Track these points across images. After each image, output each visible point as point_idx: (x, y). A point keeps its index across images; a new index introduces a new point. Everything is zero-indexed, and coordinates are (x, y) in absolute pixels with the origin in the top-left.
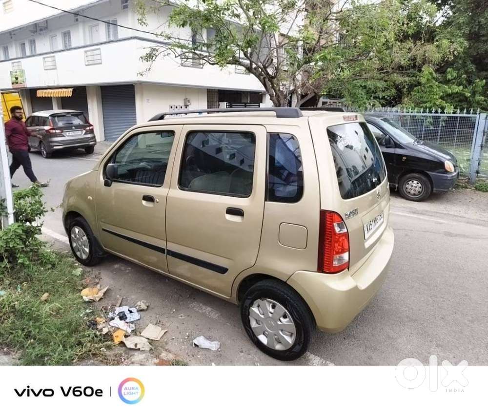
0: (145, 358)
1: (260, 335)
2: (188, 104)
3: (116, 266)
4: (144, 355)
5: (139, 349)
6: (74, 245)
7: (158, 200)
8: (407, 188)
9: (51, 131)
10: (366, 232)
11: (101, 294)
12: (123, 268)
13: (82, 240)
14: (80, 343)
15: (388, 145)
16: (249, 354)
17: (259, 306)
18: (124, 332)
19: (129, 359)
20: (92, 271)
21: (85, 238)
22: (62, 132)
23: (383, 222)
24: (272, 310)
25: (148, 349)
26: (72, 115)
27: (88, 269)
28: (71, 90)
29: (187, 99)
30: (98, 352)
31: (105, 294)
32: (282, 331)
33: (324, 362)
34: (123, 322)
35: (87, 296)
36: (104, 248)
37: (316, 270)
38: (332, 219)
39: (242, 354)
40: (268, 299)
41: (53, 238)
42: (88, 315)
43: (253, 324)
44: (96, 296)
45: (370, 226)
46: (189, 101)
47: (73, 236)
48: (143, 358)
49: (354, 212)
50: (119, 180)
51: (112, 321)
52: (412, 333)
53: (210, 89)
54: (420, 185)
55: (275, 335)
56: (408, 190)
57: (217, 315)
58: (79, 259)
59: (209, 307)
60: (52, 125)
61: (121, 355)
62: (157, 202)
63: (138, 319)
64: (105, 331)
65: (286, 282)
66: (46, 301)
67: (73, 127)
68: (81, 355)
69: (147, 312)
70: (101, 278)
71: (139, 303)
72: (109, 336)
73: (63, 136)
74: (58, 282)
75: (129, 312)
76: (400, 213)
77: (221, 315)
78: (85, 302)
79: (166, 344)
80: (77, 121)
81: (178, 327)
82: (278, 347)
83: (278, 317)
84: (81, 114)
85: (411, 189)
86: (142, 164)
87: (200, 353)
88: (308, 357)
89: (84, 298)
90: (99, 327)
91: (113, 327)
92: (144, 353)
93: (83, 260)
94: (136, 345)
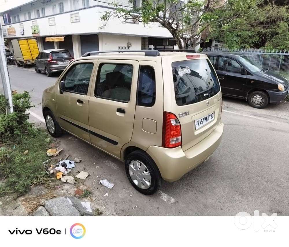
0: (70, 188)
1: (134, 180)
2: (130, 46)
3: (70, 138)
4: (70, 186)
5: (68, 183)
6: (48, 125)
7: (84, 103)
8: (253, 100)
9: (51, 61)
10: (197, 125)
11: (58, 153)
12: (73, 139)
13: (51, 123)
14: (37, 178)
15: (243, 73)
16: (128, 190)
17: (134, 164)
18: (63, 173)
19: (62, 187)
20: (57, 139)
21: (52, 122)
22: (57, 62)
23: (213, 120)
24: (140, 167)
25: (73, 183)
26: (62, 52)
27: (55, 139)
28: (63, 37)
29: (129, 43)
30: (45, 182)
31: (60, 152)
32: (145, 178)
33: (169, 198)
34: (64, 168)
35: (49, 153)
36: (62, 128)
37: (161, 146)
38: (170, 117)
39: (124, 190)
40: (137, 161)
41: (41, 121)
42: (46, 163)
43: (131, 173)
44: (55, 153)
45: (201, 122)
46: (130, 44)
47: (47, 121)
48: (69, 187)
49: (186, 114)
50: (68, 90)
51: (58, 167)
52: (226, 186)
53: (143, 37)
54: (261, 98)
55: (141, 181)
56: (254, 101)
57: (117, 168)
58: (50, 133)
59: (114, 163)
60: (51, 58)
61: (58, 185)
62: (84, 104)
63: (73, 167)
64: (52, 172)
65: (146, 152)
66: (27, 154)
67: (63, 59)
68: (36, 183)
69: (80, 164)
70: (60, 144)
71: (76, 159)
72: (53, 175)
73: (58, 64)
74: (35, 145)
75: (69, 163)
76: (245, 115)
77: (119, 168)
78: (48, 156)
79: (85, 181)
80: (65, 56)
81: (94, 173)
82: (143, 187)
83: (142, 171)
84: (68, 51)
85: (255, 101)
86: (84, 81)
87: (102, 187)
88: (161, 194)
89: (48, 154)
90: (49, 170)
91: (56, 170)
92: (70, 185)
93: (52, 134)
94: (67, 181)
